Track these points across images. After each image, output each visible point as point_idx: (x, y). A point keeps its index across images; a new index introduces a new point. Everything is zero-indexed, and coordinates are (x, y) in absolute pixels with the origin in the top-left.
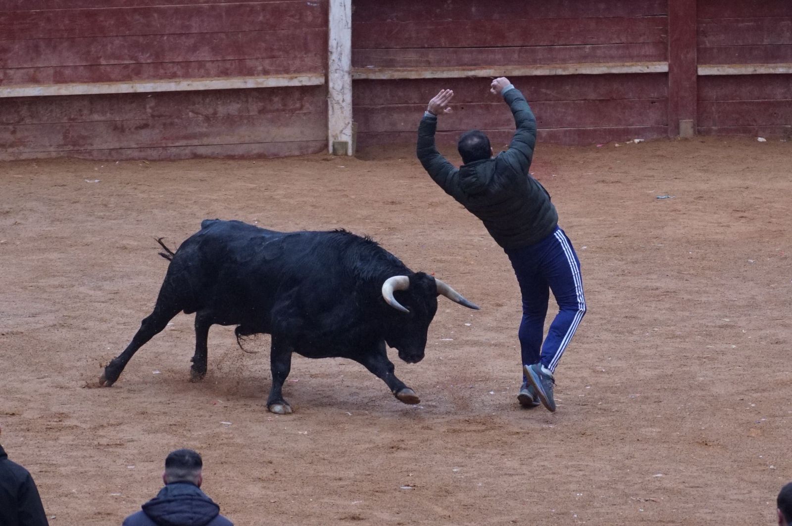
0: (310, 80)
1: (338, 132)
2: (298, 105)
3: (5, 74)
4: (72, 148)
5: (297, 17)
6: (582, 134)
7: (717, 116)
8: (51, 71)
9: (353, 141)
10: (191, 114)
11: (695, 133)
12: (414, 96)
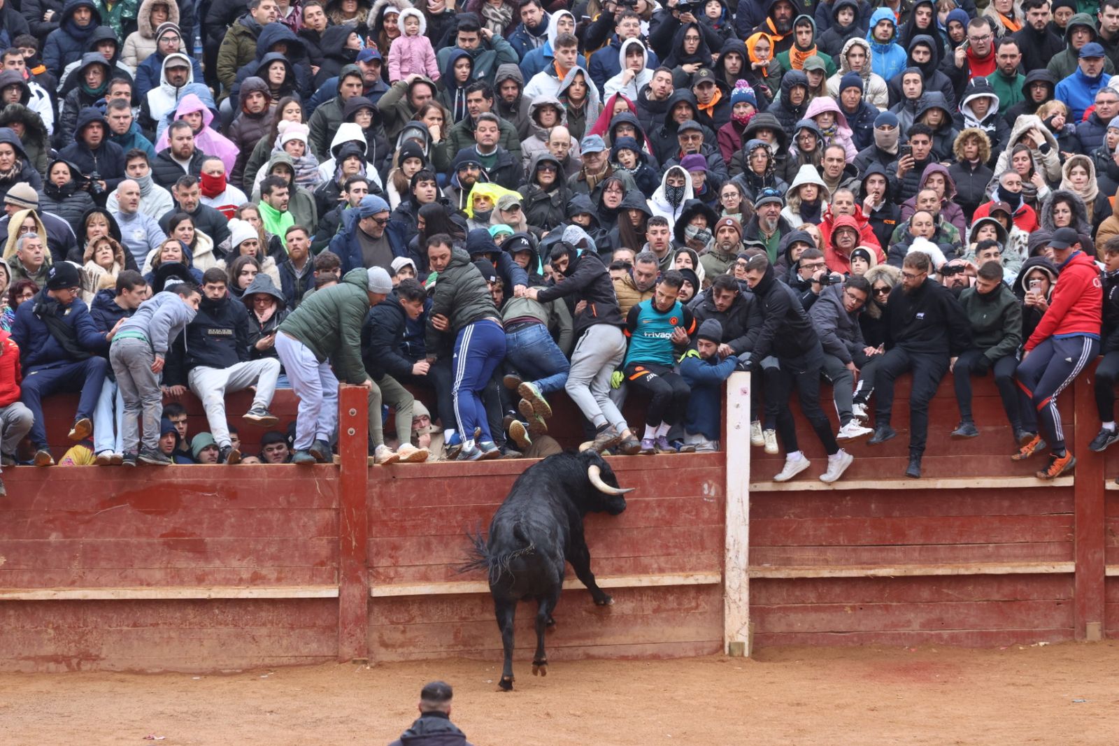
0: (706, 578)
1: (734, 633)
2: (693, 604)
3: (396, 572)
4: (462, 648)
5: (694, 513)
6: (984, 635)
8: (442, 569)
9: (750, 641)
10: (584, 613)
11: (1102, 635)
12: (811, 596)
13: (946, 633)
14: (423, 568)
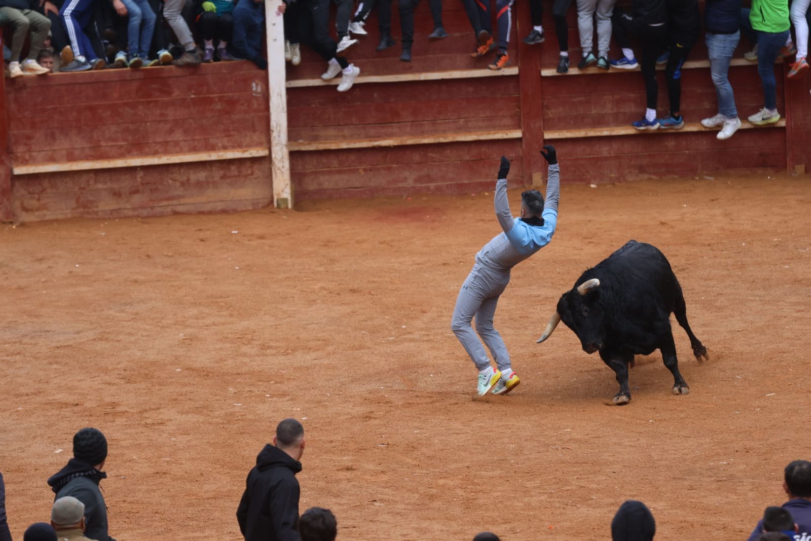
0: (258, 153)
1: (280, 191)
2: (250, 172)
3: (31, 156)
4: (82, 210)
5: (246, 105)
6: (460, 186)
8: (64, 152)
9: (292, 197)
10: (170, 181)
12: (334, 162)
13: (432, 185)
14: (50, 153)
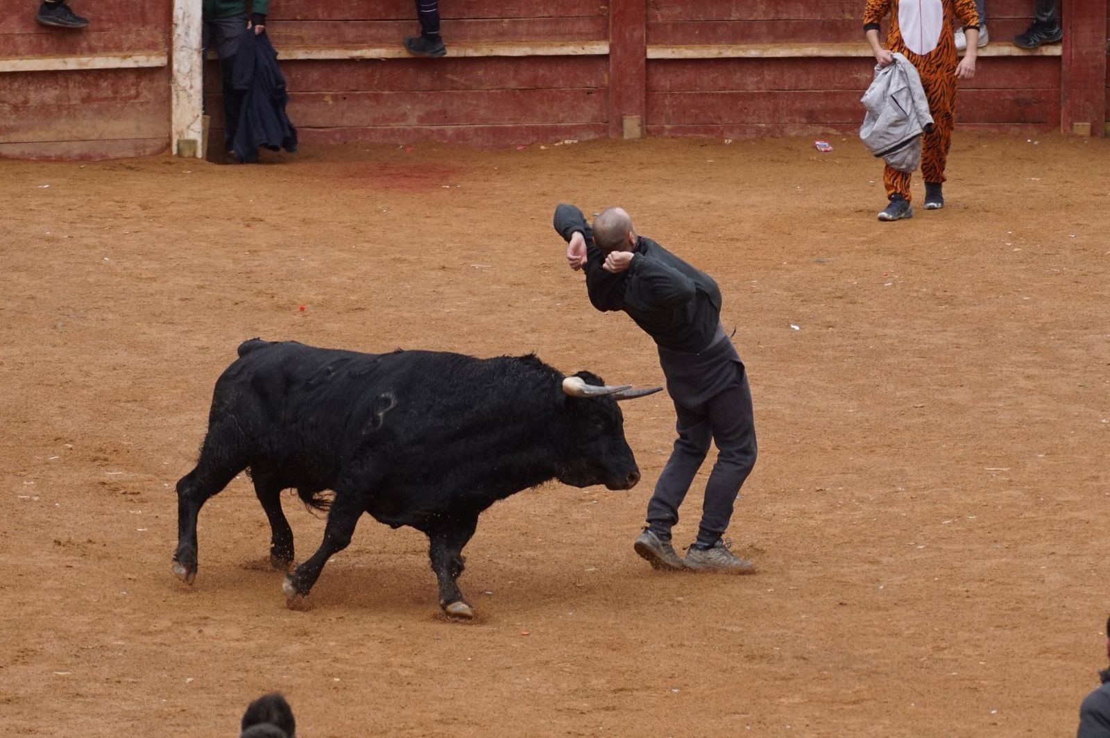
0: (148, 60)
1: (184, 128)
2: (133, 92)
6: (497, 132)
7: (670, 111)
9: (203, 139)
11: (642, 132)
13: (450, 129)
